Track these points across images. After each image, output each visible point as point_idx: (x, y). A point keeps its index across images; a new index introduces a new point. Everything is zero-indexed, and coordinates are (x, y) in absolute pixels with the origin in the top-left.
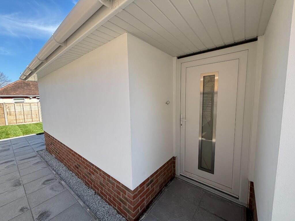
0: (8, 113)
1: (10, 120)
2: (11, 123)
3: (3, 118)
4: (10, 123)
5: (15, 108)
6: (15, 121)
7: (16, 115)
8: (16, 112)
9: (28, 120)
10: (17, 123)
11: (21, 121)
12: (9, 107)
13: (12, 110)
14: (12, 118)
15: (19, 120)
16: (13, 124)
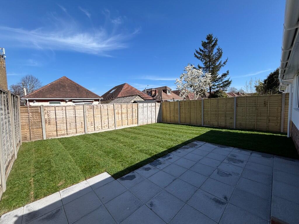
0: (46, 121)
1: (49, 132)
2: (50, 136)
3: (40, 128)
4: (48, 136)
5: (56, 114)
6: (55, 133)
7: (56, 124)
8: (57, 120)
9: (71, 131)
10: (57, 136)
11: (63, 133)
12: (48, 112)
13: (53, 116)
14: (52, 128)
15: (61, 131)
16: (53, 138)
